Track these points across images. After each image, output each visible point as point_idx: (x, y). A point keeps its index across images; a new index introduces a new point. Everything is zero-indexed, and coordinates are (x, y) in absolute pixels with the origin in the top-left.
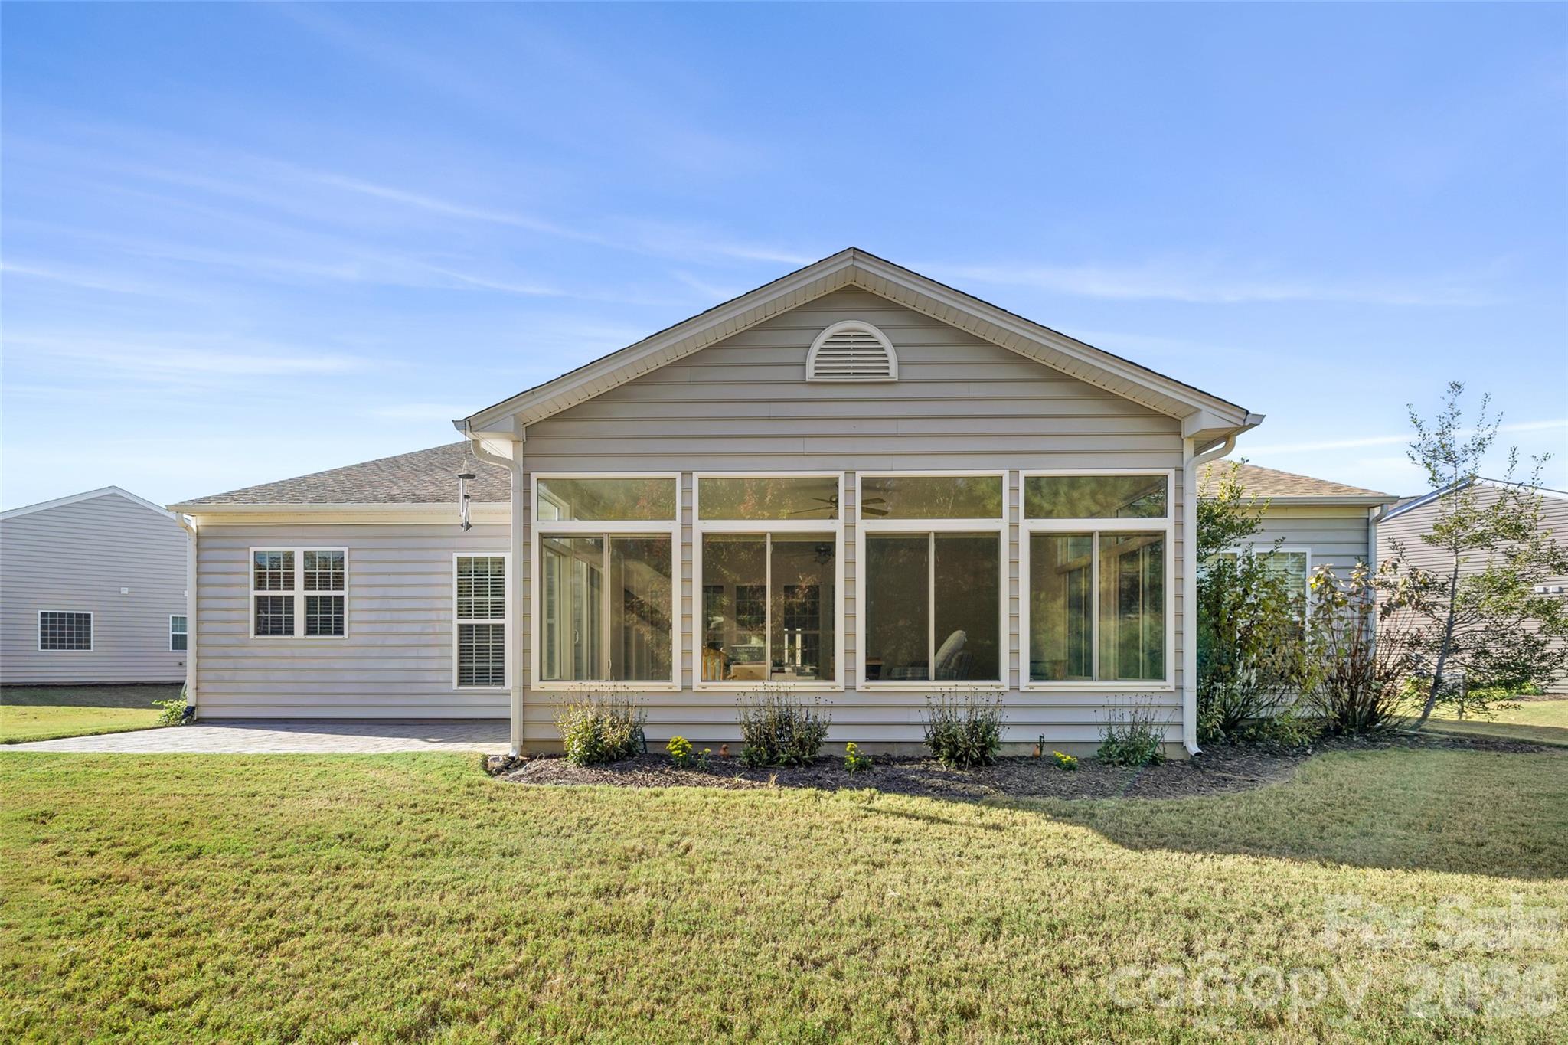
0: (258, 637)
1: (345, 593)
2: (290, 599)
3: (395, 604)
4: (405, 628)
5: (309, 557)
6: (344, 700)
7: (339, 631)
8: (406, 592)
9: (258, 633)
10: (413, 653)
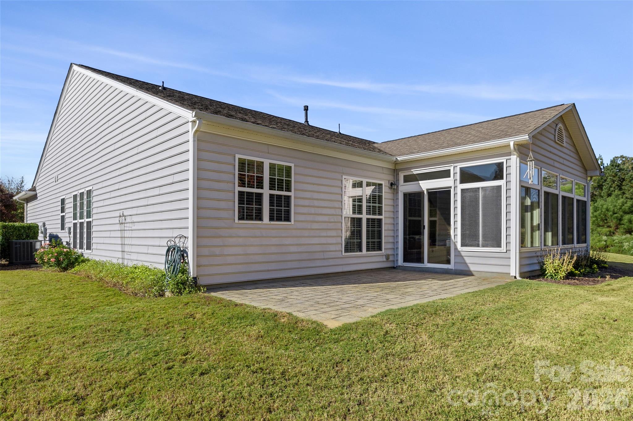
0: (241, 222)
1: (292, 194)
2: (260, 196)
3: (316, 203)
4: (321, 218)
5: (272, 167)
6: (290, 265)
7: (288, 219)
8: (322, 196)
9: (239, 219)
10: (324, 234)
